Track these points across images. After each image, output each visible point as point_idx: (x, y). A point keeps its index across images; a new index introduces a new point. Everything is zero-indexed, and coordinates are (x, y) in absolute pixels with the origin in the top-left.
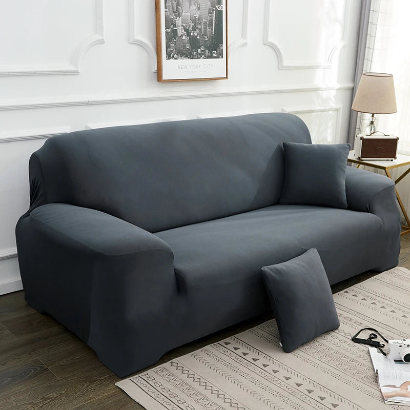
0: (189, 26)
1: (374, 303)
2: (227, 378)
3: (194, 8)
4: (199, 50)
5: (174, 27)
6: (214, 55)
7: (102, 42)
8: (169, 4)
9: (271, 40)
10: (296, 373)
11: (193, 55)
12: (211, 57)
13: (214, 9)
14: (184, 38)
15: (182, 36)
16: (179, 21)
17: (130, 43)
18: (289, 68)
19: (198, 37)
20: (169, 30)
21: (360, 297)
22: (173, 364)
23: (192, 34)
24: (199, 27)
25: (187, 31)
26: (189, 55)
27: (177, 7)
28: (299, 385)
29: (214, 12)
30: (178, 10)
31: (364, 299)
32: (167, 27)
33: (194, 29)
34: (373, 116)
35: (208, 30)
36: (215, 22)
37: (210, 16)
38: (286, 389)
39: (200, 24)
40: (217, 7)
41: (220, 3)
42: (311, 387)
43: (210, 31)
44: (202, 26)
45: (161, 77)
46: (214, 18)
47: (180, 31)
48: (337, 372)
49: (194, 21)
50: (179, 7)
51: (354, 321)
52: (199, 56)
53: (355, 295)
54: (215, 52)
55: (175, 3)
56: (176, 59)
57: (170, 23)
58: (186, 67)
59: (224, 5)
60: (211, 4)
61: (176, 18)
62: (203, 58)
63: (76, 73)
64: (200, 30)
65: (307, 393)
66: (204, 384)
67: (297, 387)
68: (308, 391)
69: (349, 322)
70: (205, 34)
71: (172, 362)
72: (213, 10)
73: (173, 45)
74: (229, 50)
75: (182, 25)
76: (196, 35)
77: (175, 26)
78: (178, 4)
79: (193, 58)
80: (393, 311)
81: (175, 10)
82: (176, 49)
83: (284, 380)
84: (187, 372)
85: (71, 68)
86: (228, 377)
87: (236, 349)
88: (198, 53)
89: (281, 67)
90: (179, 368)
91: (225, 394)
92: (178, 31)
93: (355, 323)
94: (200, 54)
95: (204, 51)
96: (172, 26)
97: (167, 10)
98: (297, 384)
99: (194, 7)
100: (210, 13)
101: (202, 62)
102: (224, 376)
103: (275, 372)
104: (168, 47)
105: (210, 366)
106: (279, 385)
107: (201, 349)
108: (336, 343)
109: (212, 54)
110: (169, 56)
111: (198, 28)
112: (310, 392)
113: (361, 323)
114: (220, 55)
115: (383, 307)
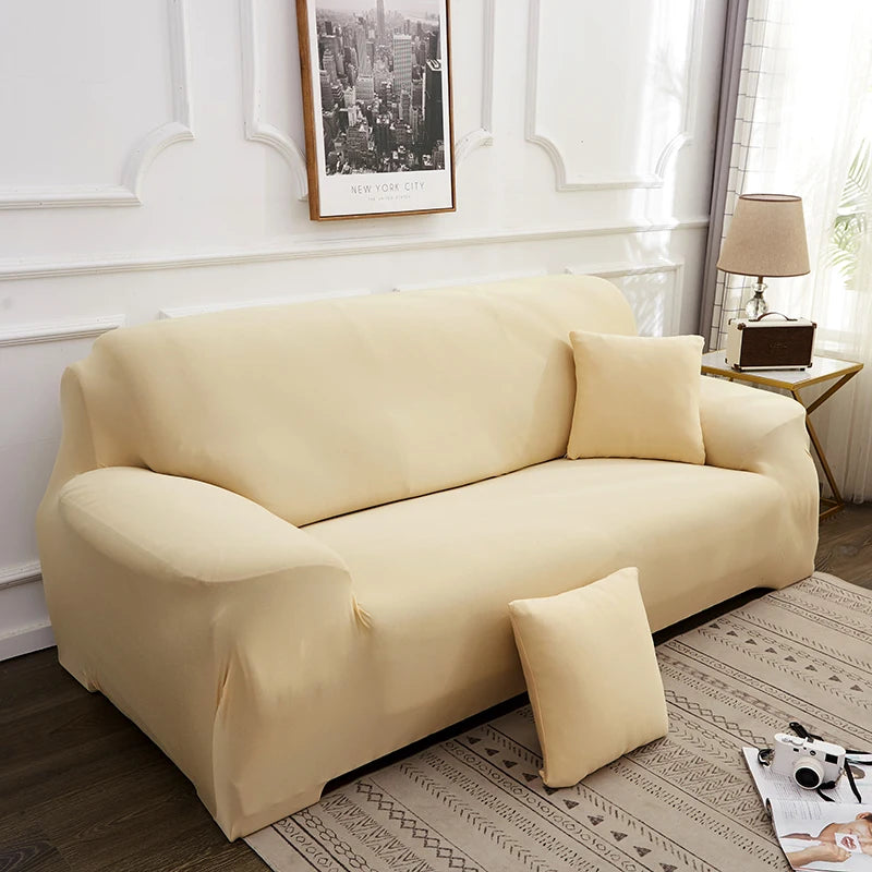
0: (373, 104)
1: (771, 650)
2: (471, 819)
3: (382, 67)
4: (395, 153)
5: (340, 107)
6: (426, 163)
7: (187, 138)
8: (328, 58)
9: (540, 131)
10: (614, 808)
11: (383, 164)
12: (420, 167)
13: (424, 68)
14: (362, 128)
15: (358, 125)
16: (350, 95)
17: (248, 140)
18: (578, 188)
19: (392, 128)
20: (331, 114)
21: (742, 637)
22: (363, 788)
23: (378, 121)
24: (394, 105)
25: (367, 114)
26: (373, 164)
27: (346, 67)
28: (619, 837)
29: (424, 74)
30: (347, 72)
31: (751, 641)
32: (325, 108)
33: (383, 110)
34: (760, 282)
35: (413, 113)
36: (426, 97)
37: (416, 84)
38: (593, 847)
39: (395, 100)
40: (429, 63)
41: (434, 55)
42: (644, 843)
43: (417, 114)
44: (400, 105)
45: (318, 210)
46: (424, 87)
47: (354, 115)
48: (700, 806)
49: (383, 93)
50: (350, 65)
51: (730, 689)
52: (394, 166)
53: (732, 633)
54: (429, 157)
55: (341, 58)
56: (347, 172)
57: (331, 99)
58: (367, 189)
59: (443, 60)
60: (418, 58)
61: (345, 89)
62: (404, 170)
63: (133, 203)
64: (396, 111)
65: (636, 855)
66: (424, 834)
67: (614, 841)
68: (639, 850)
69: (721, 691)
70: (406, 120)
71: (360, 784)
72: (422, 71)
73: (340, 144)
74: (455, 153)
75: (358, 104)
76: (388, 122)
77: (342, 105)
78: (348, 59)
79: (382, 171)
80: (811, 668)
81: (342, 72)
82: (346, 152)
83: (589, 824)
84: (389, 806)
85: (121, 192)
86: (472, 816)
87: (491, 752)
88: (391, 160)
89: (561, 186)
90: (373, 797)
91: (466, 858)
92: (349, 114)
93: (733, 693)
94: (397, 162)
95: (405, 155)
96: (336, 106)
97: (325, 71)
98: (615, 835)
99: (381, 65)
100: (415, 76)
101: (402, 177)
102: (465, 814)
103: (571, 805)
104: (329, 148)
105: (436, 791)
106: (578, 837)
107: (420, 754)
108: (695, 740)
109: (421, 161)
110: (332, 168)
111: (391, 109)
112: (643, 852)
113: (745, 695)
114: (438, 163)
115: (790, 659)
